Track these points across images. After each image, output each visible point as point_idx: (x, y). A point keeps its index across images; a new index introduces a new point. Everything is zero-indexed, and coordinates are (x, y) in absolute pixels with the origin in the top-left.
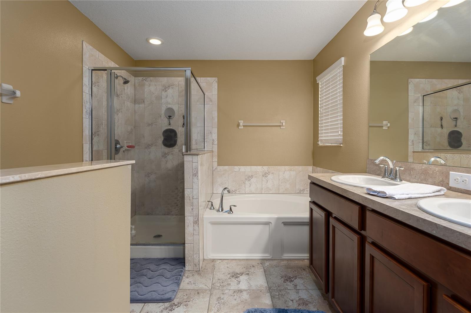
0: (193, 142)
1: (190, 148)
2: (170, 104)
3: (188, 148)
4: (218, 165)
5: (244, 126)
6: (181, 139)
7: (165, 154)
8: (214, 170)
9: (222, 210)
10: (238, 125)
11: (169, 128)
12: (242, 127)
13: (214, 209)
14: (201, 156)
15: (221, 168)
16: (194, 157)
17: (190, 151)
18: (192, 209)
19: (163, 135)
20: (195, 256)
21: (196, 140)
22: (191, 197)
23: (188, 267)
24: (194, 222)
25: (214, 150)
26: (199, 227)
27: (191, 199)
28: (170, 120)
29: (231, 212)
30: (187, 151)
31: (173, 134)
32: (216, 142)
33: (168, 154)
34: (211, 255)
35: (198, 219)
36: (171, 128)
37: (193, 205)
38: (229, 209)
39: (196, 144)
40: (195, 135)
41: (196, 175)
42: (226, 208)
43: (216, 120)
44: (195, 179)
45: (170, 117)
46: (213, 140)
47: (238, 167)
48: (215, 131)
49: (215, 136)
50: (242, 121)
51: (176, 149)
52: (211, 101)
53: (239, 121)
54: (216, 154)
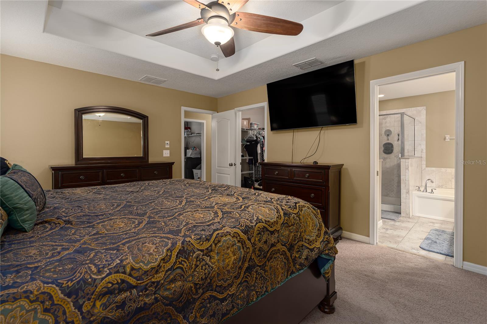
0: (406, 151)
1: (404, 155)
2: (388, 127)
3: (403, 155)
4: (426, 167)
5: (450, 139)
6: (396, 148)
7: (385, 158)
8: (423, 170)
9: (426, 191)
10: (445, 139)
11: (388, 142)
12: (449, 140)
13: (420, 191)
14: (411, 159)
15: (429, 169)
16: (406, 160)
17: (404, 157)
18: (405, 186)
19: (383, 147)
20: (407, 210)
21: (408, 150)
22: (405, 179)
23: (402, 214)
24: (406, 193)
25: (422, 156)
26: (409, 195)
27: (405, 181)
28: (389, 137)
29: (432, 193)
30: (402, 157)
31: (390, 146)
32: (425, 151)
33: (387, 158)
34: (418, 214)
35: (409, 191)
36: (389, 142)
37: (406, 184)
38: (431, 190)
39: (408, 152)
40: (408, 147)
41: (407, 169)
42: (429, 190)
43: (425, 135)
44: (407, 171)
45: (388, 135)
46: (422, 150)
47: (445, 169)
48: (424, 143)
49: (424, 147)
50: (449, 136)
51: (392, 155)
52: (420, 123)
53: (446, 136)
54: (425, 159)
